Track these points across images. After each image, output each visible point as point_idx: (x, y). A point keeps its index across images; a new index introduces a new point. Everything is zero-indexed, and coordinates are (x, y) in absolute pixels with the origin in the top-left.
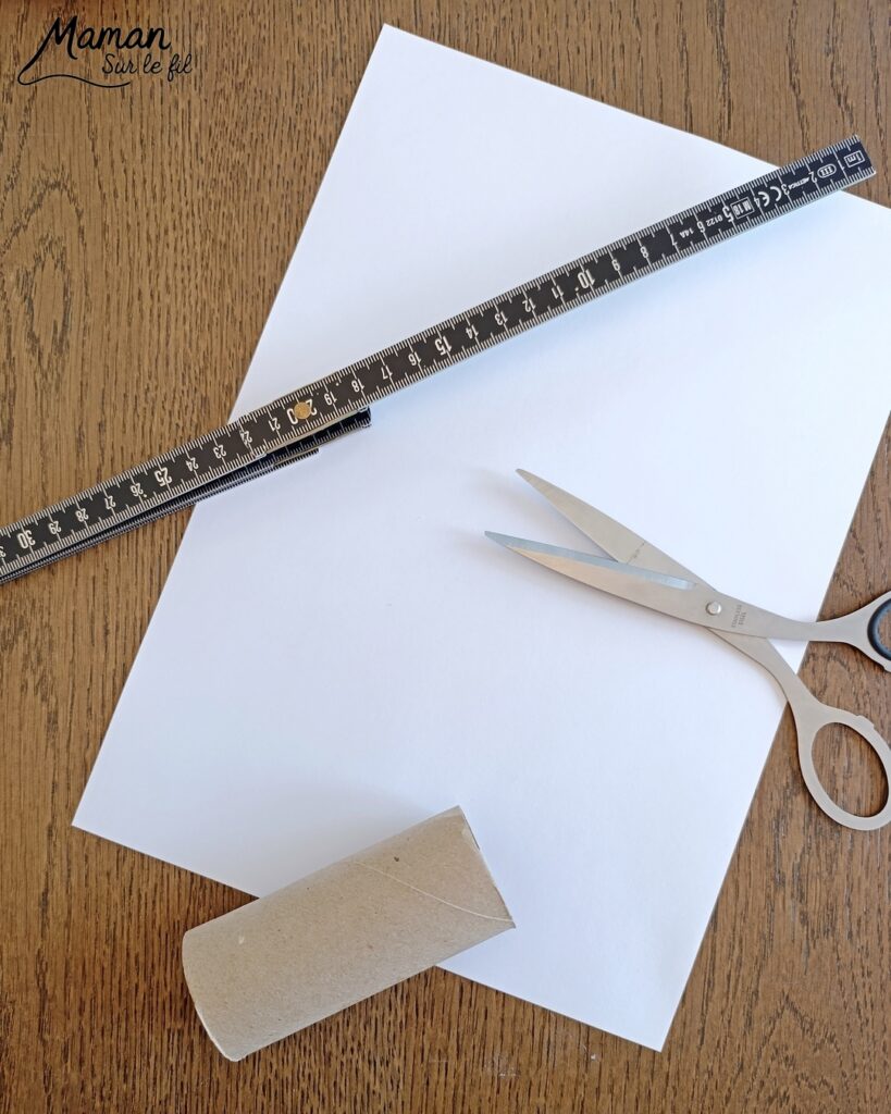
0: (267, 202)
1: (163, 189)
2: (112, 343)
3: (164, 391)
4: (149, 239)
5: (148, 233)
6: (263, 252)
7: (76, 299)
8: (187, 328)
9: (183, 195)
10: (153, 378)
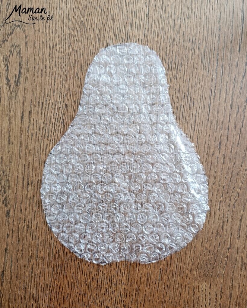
0: (92, 36)
1: (56, 30)
2: (35, 83)
3: (52, 101)
4: (50, 47)
5: (50, 45)
6: (89, 54)
7: (23, 66)
8: (62, 79)
9: (63, 32)
10: (49, 96)
